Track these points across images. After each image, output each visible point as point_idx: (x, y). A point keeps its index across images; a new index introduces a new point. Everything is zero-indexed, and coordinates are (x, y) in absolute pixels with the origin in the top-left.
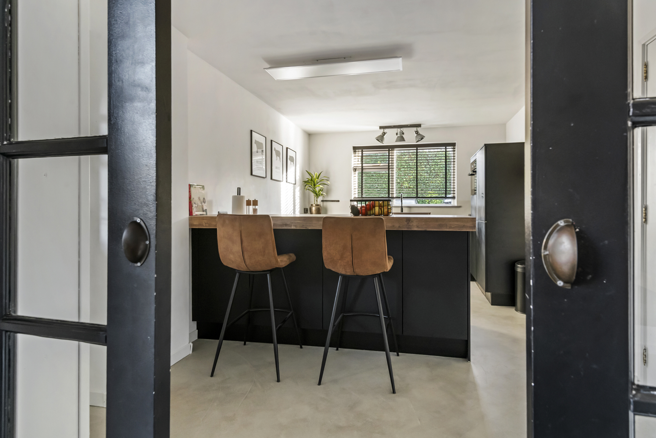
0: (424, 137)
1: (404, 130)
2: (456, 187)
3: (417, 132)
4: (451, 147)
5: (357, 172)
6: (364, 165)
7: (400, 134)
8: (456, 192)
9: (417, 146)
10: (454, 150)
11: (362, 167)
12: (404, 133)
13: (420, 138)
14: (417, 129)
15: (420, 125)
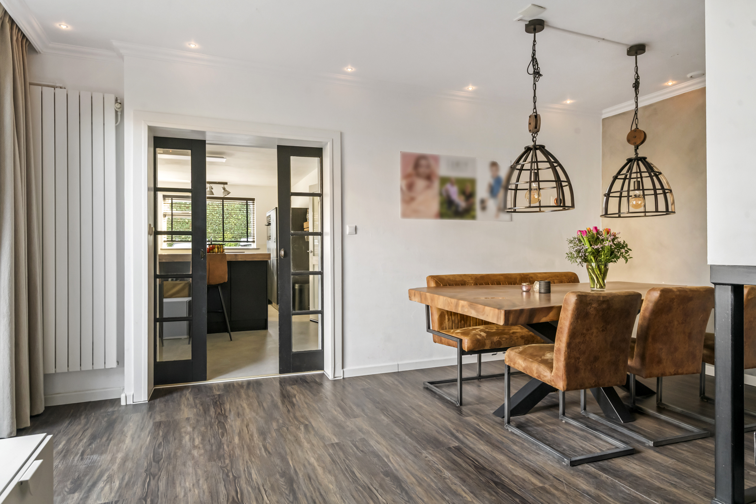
0: (230, 193)
1: (214, 185)
2: (255, 233)
3: (224, 189)
4: (251, 202)
5: (167, 217)
6: (173, 212)
7: (210, 189)
8: (255, 237)
9: (223, 199)
10: (254, 204)
11: (172, 213)
12: (213, 189)
13: (226, 193)
14: (224, 186)
15: (226, 183)
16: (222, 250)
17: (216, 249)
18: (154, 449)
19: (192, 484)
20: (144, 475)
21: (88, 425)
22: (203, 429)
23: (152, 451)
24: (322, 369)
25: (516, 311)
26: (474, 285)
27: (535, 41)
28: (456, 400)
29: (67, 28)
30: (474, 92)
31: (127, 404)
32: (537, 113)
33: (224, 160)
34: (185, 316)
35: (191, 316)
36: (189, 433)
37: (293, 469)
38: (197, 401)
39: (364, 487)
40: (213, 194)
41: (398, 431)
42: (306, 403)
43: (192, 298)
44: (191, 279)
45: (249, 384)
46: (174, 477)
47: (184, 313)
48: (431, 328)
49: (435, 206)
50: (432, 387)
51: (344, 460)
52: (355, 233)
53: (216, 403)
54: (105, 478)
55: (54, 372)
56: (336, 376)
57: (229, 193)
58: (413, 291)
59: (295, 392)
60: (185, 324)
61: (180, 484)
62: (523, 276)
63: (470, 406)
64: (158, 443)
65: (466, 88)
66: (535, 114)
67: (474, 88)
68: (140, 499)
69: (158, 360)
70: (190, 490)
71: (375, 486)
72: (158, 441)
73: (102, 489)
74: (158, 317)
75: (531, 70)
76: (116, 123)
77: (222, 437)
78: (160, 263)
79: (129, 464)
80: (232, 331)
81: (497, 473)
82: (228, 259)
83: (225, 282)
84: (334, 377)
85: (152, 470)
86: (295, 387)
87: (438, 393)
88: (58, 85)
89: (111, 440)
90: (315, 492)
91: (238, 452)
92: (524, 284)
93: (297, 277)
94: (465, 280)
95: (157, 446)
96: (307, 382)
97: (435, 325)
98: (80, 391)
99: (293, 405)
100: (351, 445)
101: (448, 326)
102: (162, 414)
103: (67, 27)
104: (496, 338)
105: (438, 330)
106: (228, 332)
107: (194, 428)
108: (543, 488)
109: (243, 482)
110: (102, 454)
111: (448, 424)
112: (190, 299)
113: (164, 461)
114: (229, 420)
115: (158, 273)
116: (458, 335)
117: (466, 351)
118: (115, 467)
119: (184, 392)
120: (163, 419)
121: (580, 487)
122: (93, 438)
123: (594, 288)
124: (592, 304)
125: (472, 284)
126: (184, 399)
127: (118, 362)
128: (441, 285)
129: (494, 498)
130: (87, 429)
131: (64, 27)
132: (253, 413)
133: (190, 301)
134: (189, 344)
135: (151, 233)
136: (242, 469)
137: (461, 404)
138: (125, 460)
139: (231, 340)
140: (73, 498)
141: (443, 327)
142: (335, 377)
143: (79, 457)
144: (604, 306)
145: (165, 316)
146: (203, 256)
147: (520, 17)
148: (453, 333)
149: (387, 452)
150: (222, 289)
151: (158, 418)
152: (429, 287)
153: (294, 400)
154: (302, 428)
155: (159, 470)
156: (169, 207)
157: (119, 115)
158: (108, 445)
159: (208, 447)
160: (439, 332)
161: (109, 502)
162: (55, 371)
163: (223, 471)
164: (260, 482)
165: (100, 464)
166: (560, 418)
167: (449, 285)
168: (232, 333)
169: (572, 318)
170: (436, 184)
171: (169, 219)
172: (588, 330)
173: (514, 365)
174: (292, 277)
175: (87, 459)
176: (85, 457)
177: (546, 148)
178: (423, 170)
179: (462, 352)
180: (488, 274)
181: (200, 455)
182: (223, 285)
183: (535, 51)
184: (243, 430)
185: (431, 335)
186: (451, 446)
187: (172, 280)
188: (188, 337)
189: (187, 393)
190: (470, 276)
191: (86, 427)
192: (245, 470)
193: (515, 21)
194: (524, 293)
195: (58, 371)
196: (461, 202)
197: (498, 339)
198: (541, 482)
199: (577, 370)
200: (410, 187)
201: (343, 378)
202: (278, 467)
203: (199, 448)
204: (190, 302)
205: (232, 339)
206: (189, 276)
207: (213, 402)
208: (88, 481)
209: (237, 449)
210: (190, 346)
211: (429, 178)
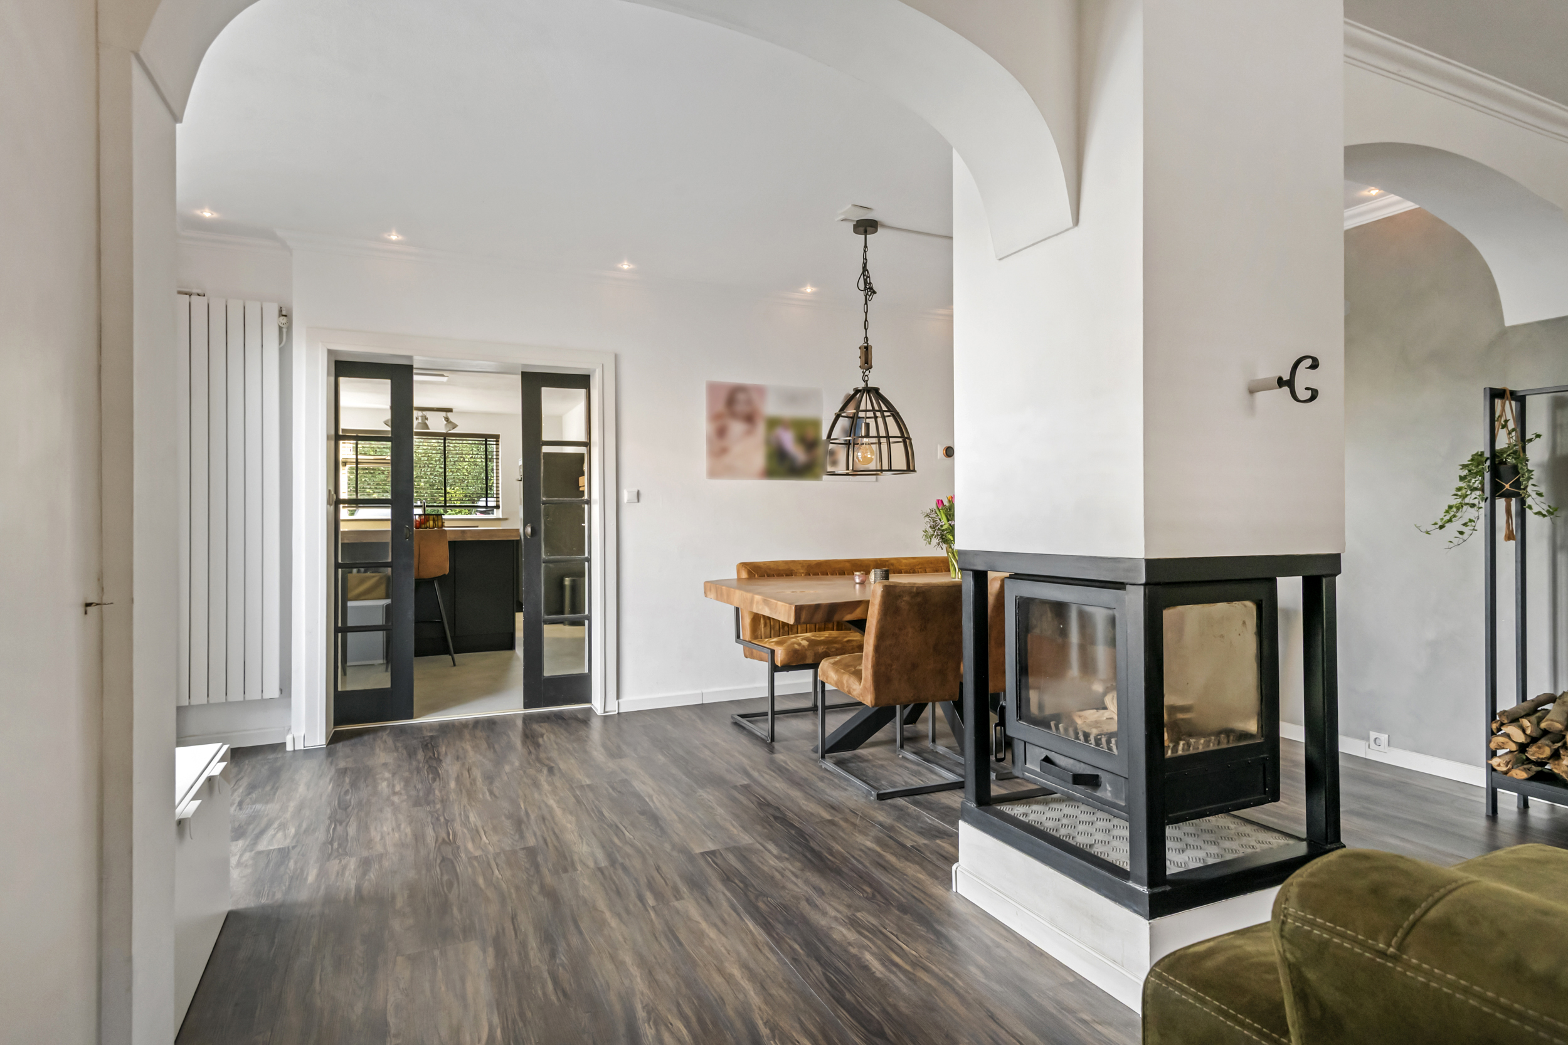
0: (457, 426)
1: (428, 414)
3: (447, 419)
4: (493, 440)
5: (348, 466)
6: (359, 457)
7: (422, 420)
8: (500, 500)
9: (445, 436)
10: (498, 443)
11: (357, 459)
12: (427, 419)
13: (450, 426)
14: (447, 415)
15: (450, 410)
16: (440, 524)
17: (431, 523)
18: (339, 796)
19: (391, 829)
20: (328, 822)
21: (242, 774)
22: (407, 774)
23: (337, 798)
24: (589, 701)
25: (810, 606)
26: (805, 575)
27: (866, 247)
28: (766, 734)
29: (213, 216)
30: (813, 293)
31: (296, 749)
32: (868, 344)
33: (444, 379)
34: (381, 624)
35: (390, 624)
36: (387, 779)
37: (524, 811)
38: (399, 744)
39: (610, 826)
40: (428, 429)
41: (674, 770)
42: (557, 744)
43: (392, 601)
44: (390, 569)
45: (477, 723)
46: (367, 823)
47: (379, 620)
48: (741, 638)
49: (759, 459)
50: (744, 722)
51: (593, 801)
52: (637, 501)
53: (426, 745)
54: (276, 825)
55: (187, 704)
56: (607, 710)
57: (455, 426)
58: (709, 584)
59: (544, 731)
60: (380, 636)
61: (376, 829)
62: (879, 562)
63: (785, 743)
64: (344, 790)
65: (803, 289)
66: (866, 344)
67: (814, 289)
68: (324, 844)
69: (340, 689)
70: (388, 834)
71: (624, 824)
72: (343, 789)
73: (274, 836)
74: (340, 625)
75: (862, 286)
76: (280, 344)
77: (433, 783)
78: (342, 544)
79: (307, 812)
80: (456, 653)
81: (783, 808)
82: (451, 538)
83: (444, 575)
84: (604, 713)
85: (338, 817)
86: (545, 725)
87: (747, 728)
88: (195, 291)
89: (277, 789)
90: (548, 831)
91: (453, 796)
92: (858, 573)
93: (551, 565)
94: (793, 568)
95: (342, 793)
96: (564, 719)
97: (746, 634)
98: (224, 733)
99: (537, 745)
100: (607, 786)
101: (765, 633)
102: (348, 760)
103: (212, 214)
104: (822, 647)
105: (750, 640)
106: (450, 654)
107: (394, 774)
108: (832, 822)
109: (457, 826)
110: (267, 803)
111: (745, 761)
112: (388, 601)
113: (353, 808)
114: (444, 764)
115: (340, 561)
116: (772, 645)
117: (780, 665)
118: (288, 815)
119: (380, 734)
120: (350, 765)
121: (875, 819)
122: (252, 787)
123: (955, 578)
124: (903, 597)
125: (803, 575)
126: (380, 742)
127: (281, 690)
128: (756, 575)
129: (766, 831)
130: (242, 778)
131: (207, 214)
132: (479, 756)
133: (389, 604)
134: (386, 670)
135: (331, 502)
136: (457, 813)
137: (773, 739)
138: (300, 808)
139: (454, 665)
140: (237, 845)
141: (757, 636)
142: (607, 712)
143: (236, 807)
144: (919, 599)
145: (350, 624)
146: (408, 536)
147: (842, 217)
148: (766, 643)
149: (651, 792)
150: (440, 585)
151: (342, 764)
152: (739, 579)
153: (540, 740)
154: (545, 771)
155: (347, 817)
156: (352, 449)
157: (285, 333)
158: (275, 794)
159: (413, 793)
160: (750, 642)
161: (285, 848)
162: (189, 703)
163: (432, 816)
164: (479, 824)
165: (266, 812)
166: (898, 753)
167: (768, 576)
168: (456, 656)
169: (879, 614)
170: (761, 429)
171: (351, 468)
172: (900, 629)
173: (827, 679)
174: (543, 565)
175: (247, 809)
176: (244, 806)
177: (880, 391)
178: (741, 408)
179: (774, 668)
180: (829, 560)
181: (402, 801)
182: (441, 579)
183: (866, 260)
184: (462, 774)
185: (741, 647)
186: (738, 784)
187: (359, 572)
188: (385, 662)
189: (385, 735)
190: (800, 563)
191: (240, 776)
192: (460, 814)
193: (838, 221)
194: (857, 586)
195: (194, 702)
196: (798, 454)
197: (824, 650)
198: (832, 814)
199: (889, 680)
200: (721, 432)
201: (618, 713)
202: (504, 810)
203: (401, 794)
204: (388, 607)
205: (456, 663)
206: (386, 565)
207: (422, 744)
208: (254, 830)
209: (453, 794)
210: (388, 674)
211: (750, 418)
